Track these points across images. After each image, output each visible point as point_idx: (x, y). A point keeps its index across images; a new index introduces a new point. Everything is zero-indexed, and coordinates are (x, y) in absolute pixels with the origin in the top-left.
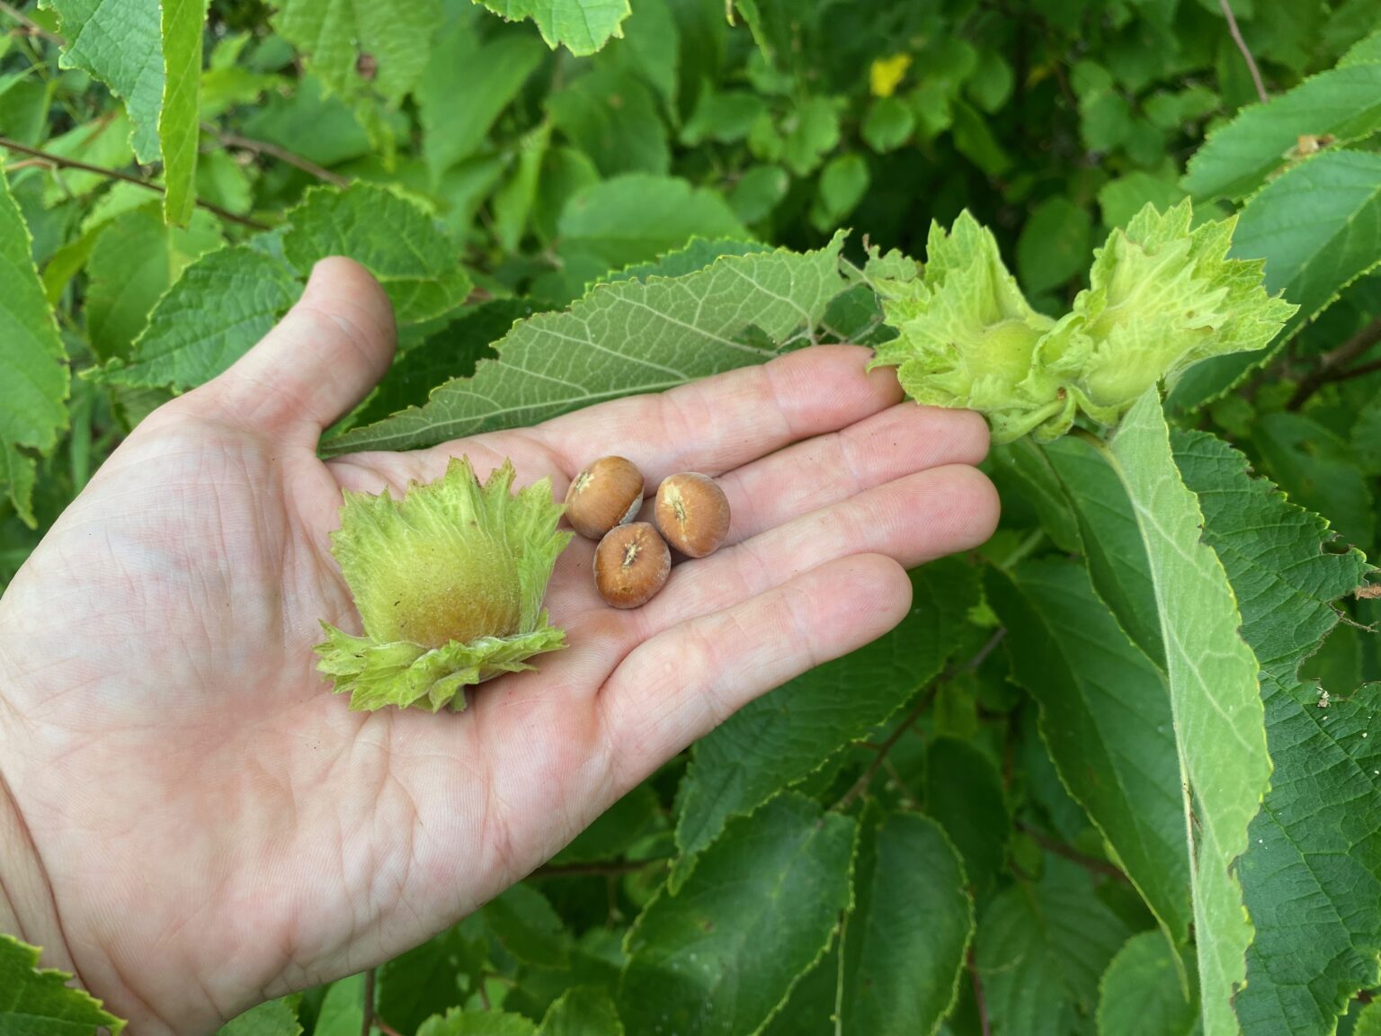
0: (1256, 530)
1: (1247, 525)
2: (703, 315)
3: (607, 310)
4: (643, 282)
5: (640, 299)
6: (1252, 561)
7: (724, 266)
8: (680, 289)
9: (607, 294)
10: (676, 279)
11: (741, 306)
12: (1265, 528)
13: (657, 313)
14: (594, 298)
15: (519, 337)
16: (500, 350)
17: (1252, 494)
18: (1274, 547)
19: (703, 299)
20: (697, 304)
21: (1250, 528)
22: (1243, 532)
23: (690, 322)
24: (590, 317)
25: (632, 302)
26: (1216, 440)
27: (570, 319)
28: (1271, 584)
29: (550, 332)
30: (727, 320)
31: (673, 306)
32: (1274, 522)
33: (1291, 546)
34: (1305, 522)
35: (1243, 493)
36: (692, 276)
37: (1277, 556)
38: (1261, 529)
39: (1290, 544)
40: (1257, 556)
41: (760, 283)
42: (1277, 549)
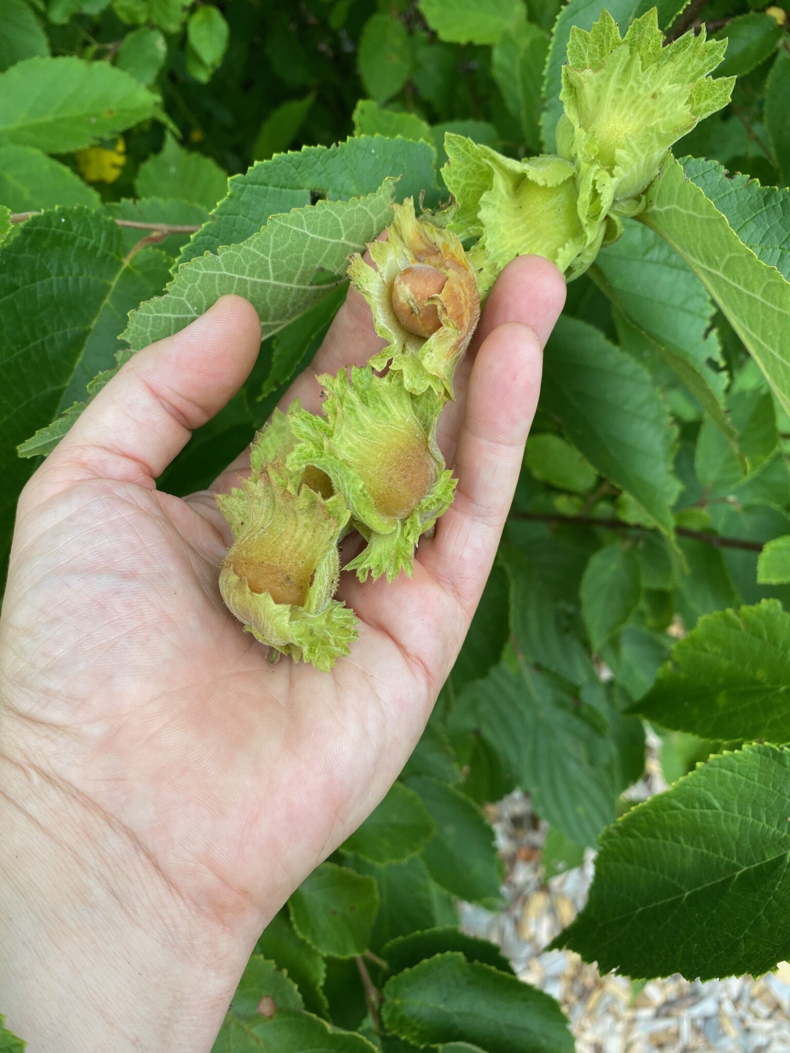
0: (751, 219)
1: (744, 219)
2: (275, 269)
3: (196, 284)
4: (216, 253)
5: (219, 269)
6: (759, 245)
7: (276, 223)
8: (249, 252)
9: (191, 271)
10: (241, 244)
11: (303, 254)
12: (757, 215)
13: (237, 276)
14: (182, 277)
15: (138, 326)
16: (128, 340)
17: (736, 192)
18: (768, 227)
19: (270, 256)
20: (267, 261)
21: (746, 220)
22: (744, 225)
23: (269, 278)
24: (185, 294)
25: (214, 272)
26: (694, 160)
27: (171, 299)
28: (778, 257)
29: (159, 315)
30: (297, 269)
31: (248, 268)
32: (761, 208)
33: (779, 222)
34: (782, 200)
35: (729, 194)
36: (253, 238)
37: (774, 234)
38: (754, 217)
39: (778, 221)
40: (760, 239)
41: (312, 232)
42: (771, 228)
